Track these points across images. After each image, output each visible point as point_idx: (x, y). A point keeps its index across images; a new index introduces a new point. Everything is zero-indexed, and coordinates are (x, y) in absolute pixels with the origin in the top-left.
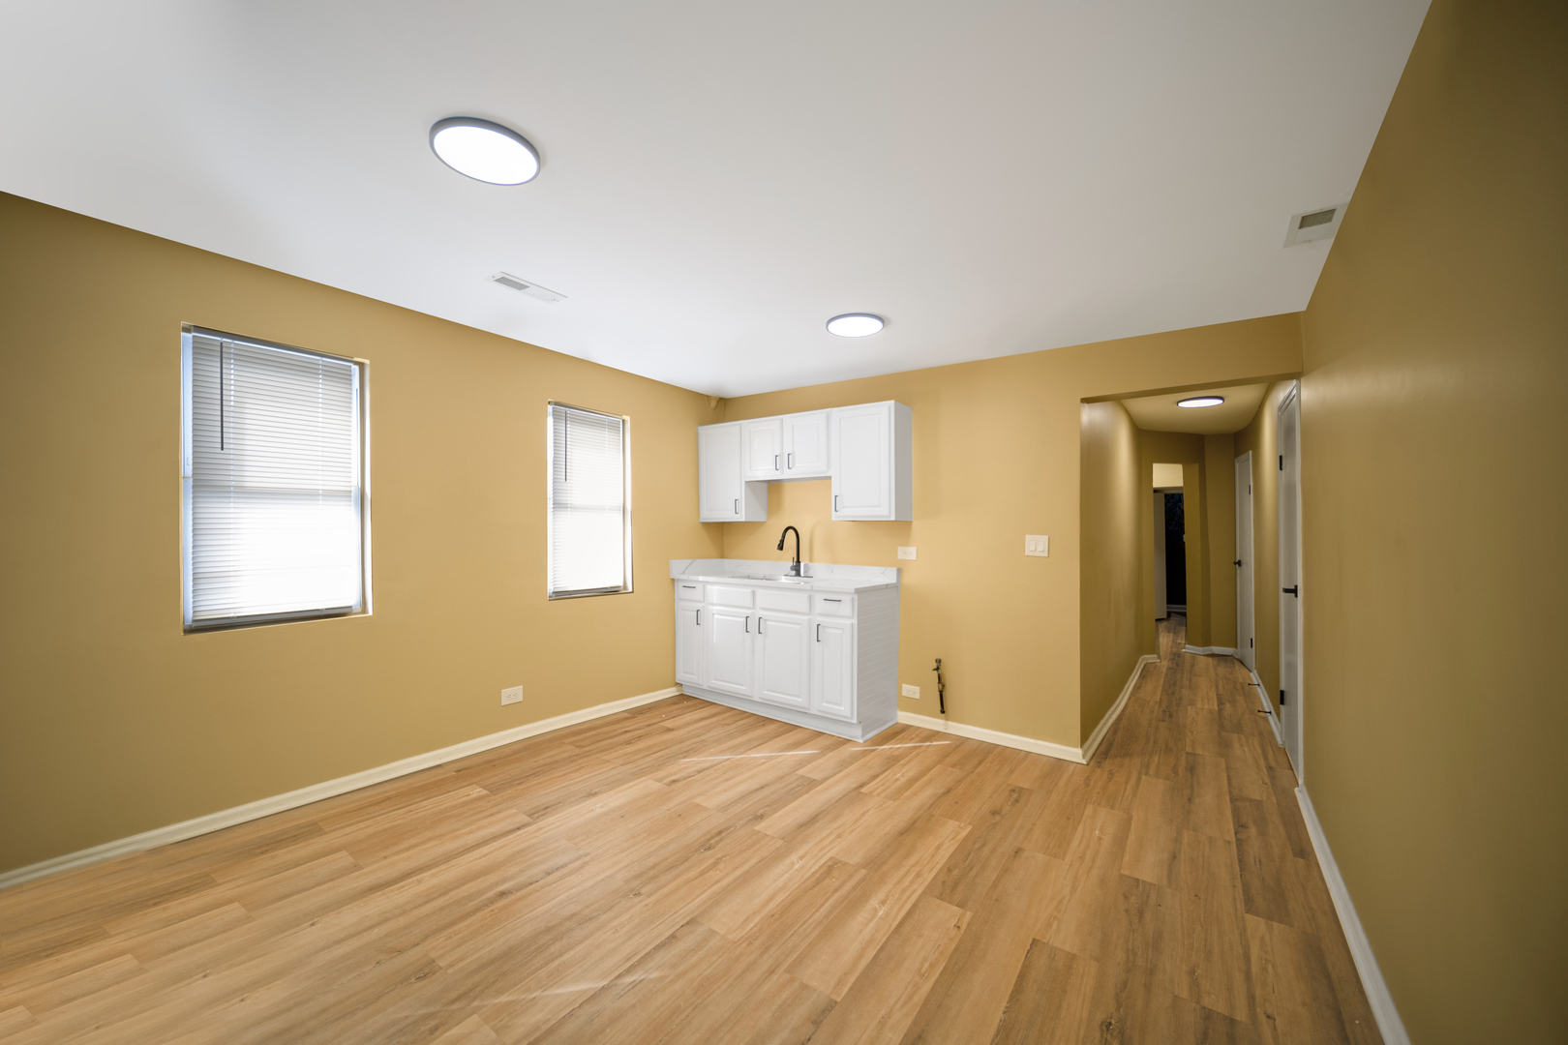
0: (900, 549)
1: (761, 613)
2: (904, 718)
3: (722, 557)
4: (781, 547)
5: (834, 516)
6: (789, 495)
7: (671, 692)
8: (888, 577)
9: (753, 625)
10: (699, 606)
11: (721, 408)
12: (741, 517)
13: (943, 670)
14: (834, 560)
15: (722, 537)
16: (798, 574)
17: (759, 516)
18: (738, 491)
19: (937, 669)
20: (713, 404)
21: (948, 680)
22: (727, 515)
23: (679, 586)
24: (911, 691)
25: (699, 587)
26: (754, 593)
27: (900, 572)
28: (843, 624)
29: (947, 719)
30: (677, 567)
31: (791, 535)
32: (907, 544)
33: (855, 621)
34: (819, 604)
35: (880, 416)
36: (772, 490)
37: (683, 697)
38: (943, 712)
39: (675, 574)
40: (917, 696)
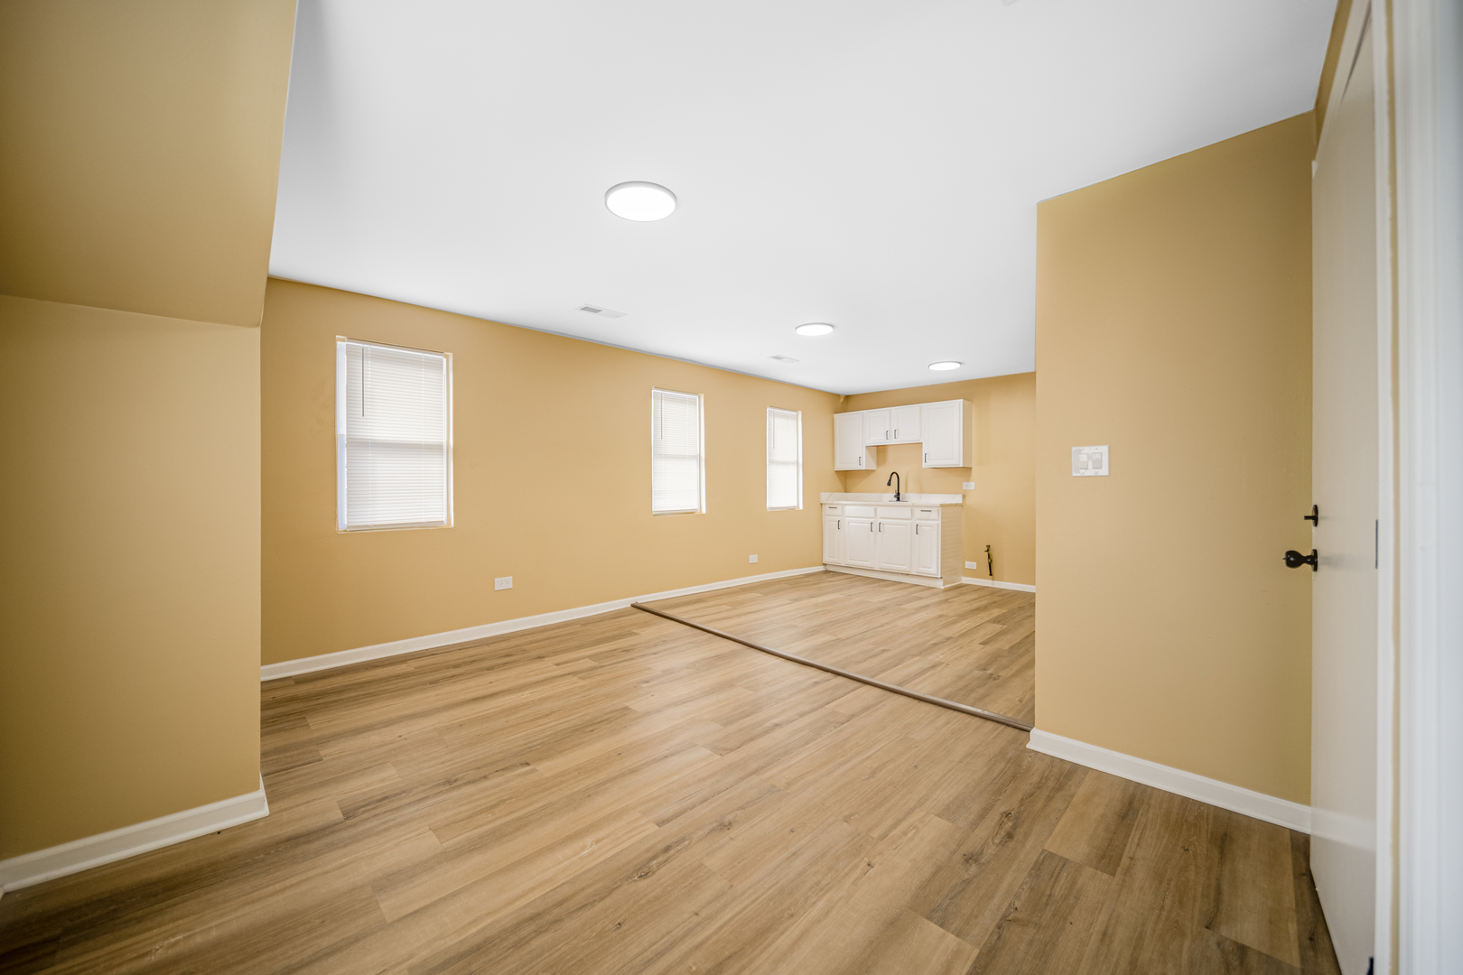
0: (964, 483)
1: (881, 520)
2: (965, 580)
3: (846, 492)
4: (889, 484)
5: (924, 465)
6: (890, 454)
7: (821, 568)
8: (958, 499)
9: (875, 527)
10: (839, 518)
11: (846, 402)
12: (863, 467)
13: (990, 552)
14: (922, 491)
15: (847, 479)
16: (898, 499)
17: (873, 467)
18: (863, 453)
19: (988, 551)
20: (842, 400)
21: (994, 557)
22: (854, 466)
23: (826, 508)
24: (971, 565)
25: (839, 507)
26: (875, 510)
27: (964, 496)
28: (933, 523)
29: (993, 580)
30: (824, 497)
31: (895, 476)
32: (968, 481)
33: (940, 522)
34: (918, 513)
35: (954, 409)
36: (880, 451)
37: (827, 572)
38: (991, 575)
39: (823, 501)
40: (975, 568)
